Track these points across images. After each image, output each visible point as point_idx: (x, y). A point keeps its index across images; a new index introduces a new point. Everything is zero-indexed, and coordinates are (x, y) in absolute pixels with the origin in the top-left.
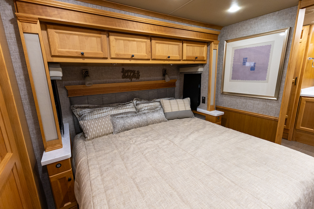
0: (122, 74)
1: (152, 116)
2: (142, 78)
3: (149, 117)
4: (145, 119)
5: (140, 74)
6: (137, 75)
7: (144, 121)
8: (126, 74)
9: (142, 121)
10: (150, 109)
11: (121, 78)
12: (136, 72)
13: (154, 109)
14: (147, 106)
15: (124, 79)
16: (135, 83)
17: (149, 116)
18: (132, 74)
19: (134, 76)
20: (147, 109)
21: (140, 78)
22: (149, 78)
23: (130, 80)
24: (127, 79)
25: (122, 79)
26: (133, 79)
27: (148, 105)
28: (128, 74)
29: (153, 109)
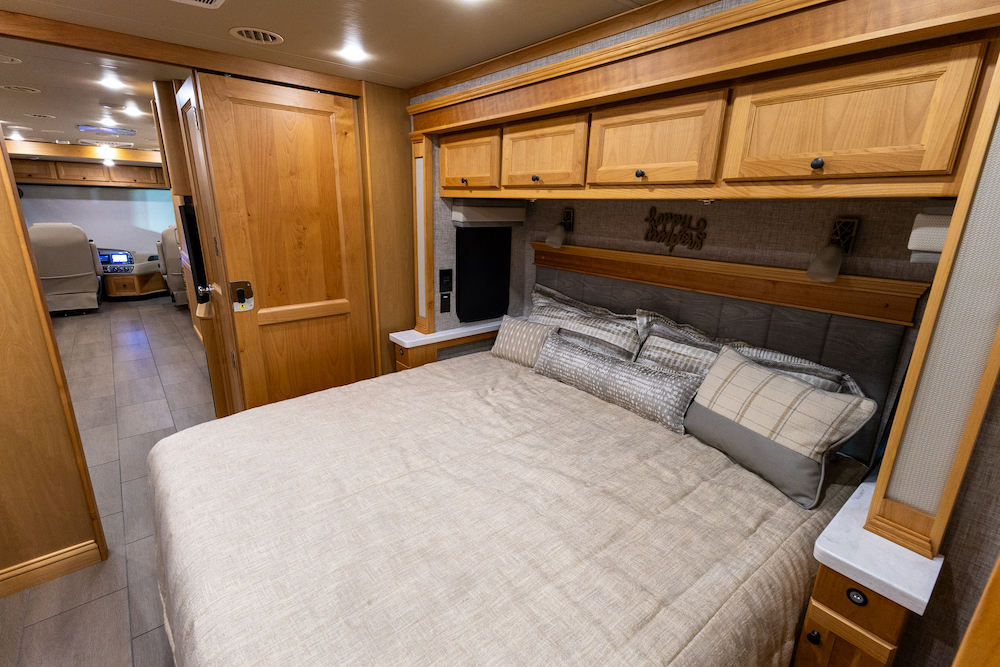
0: (647, 225)
1: (625, 379)
2: (715, 248)
3: (614, 378)
4: (602, 375)
5: (710, 229)
6: (694, 233)
7: (596, 381)
8: (660, 228)
9: (592, 378)
10: (663, 362)
11: (643, 236)
12: (694, 224)
13: (678, 369)
14: (663, 349)
15: (651, 244)
16: (680, 261)
17: (617, 376)
18: (677, 229)
19: (684, 238)
20: (656, 356)
21: (707, 248)
22: (747, 252)
23: (668, 248)
24: (657, 244)
25: (644, 242)
26: (679, 247)
27: (668, 347)
28: (665, 227)
29: (672, 368)
